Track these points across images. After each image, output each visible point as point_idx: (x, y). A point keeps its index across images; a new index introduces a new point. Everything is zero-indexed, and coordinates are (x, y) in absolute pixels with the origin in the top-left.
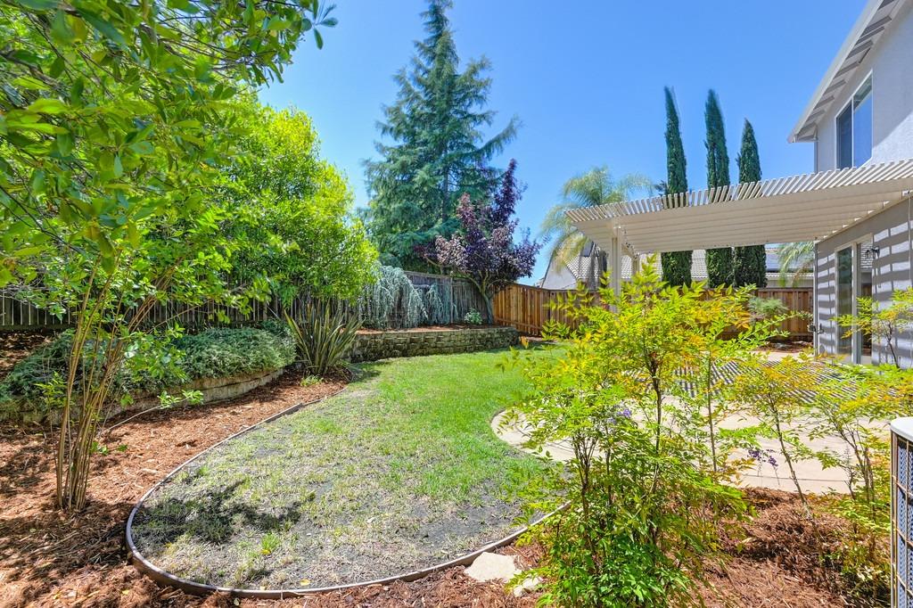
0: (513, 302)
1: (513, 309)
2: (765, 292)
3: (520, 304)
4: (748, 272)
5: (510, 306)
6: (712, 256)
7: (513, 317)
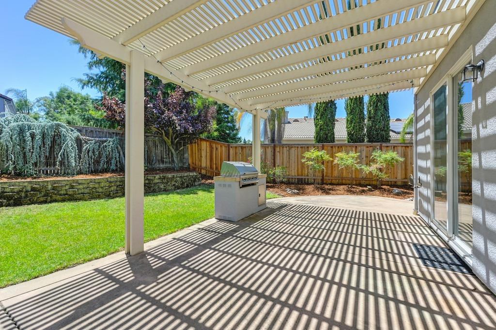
0: (203, 154)
1: (203, 159)
2: (387, 147)
3: (208, 154)
4: (376, 131)
5: (201, 156)
6: (349, 119)
7: (204, 165)
